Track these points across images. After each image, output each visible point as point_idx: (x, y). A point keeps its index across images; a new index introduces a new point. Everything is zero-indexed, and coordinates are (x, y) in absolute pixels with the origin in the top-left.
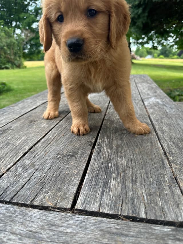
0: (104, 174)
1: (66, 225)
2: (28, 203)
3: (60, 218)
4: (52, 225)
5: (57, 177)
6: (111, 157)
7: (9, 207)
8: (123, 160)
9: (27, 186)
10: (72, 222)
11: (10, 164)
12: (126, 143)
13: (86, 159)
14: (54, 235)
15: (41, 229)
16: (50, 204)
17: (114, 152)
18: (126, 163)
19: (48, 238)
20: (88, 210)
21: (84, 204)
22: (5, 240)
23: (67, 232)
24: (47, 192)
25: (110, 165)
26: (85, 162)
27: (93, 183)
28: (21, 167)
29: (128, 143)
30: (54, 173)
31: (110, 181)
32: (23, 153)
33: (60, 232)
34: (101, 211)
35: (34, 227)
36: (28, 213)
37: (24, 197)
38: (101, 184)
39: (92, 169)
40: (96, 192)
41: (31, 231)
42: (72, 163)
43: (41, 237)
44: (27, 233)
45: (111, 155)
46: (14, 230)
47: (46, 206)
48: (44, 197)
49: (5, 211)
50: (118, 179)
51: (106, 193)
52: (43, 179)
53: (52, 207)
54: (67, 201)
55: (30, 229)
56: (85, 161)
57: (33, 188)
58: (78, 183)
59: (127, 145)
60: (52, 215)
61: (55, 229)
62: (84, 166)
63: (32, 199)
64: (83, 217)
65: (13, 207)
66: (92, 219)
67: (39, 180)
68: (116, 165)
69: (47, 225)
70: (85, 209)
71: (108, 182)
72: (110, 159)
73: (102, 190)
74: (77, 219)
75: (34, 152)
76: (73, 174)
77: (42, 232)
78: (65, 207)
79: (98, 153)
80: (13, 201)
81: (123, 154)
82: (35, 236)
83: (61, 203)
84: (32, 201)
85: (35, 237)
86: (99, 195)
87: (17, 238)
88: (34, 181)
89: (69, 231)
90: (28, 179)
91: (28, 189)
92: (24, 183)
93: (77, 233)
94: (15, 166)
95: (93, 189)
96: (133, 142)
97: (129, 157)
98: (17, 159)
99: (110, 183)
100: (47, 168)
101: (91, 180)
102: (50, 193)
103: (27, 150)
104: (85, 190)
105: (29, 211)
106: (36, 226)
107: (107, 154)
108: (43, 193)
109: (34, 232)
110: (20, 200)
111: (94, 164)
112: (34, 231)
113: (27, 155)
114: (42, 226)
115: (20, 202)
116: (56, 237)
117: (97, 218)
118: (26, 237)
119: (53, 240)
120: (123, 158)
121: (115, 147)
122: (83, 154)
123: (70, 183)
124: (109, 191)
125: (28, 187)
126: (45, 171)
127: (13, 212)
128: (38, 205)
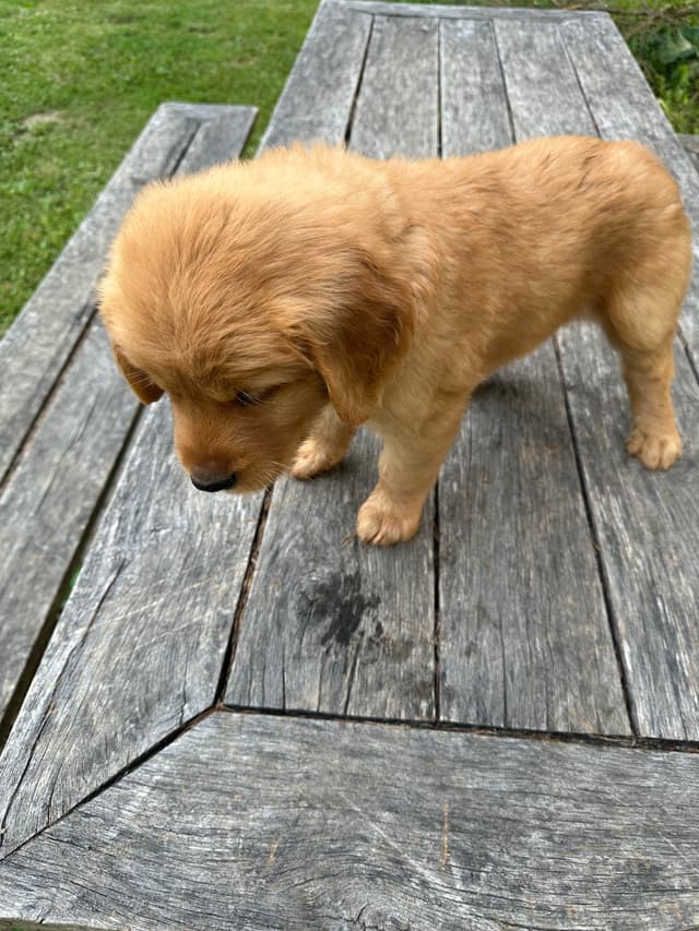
0: (659, 638)
1: (642, 773)
2: (544, 728)
3: (626, 760)
4: (617, 775)
5: (559, 649)
6: (651, 573)
7: (516, 743)
8: (683, 583)
9: (513, 681)
10: (649, 767)
11: (426, 611)
12: (668, 508)
13: (594, 584)
14: (630, 794)
15: (601, 784)
16: (588, 728)
17: (654, 555)
18: (691, 594)
19: (623, 800)
20: (667, 737)
21: (653, 723)
22: (552, 809)
23: (649, 787)
24: (563, 696)
25: (660, 604)
26: (599, 596)
27: (649, 667)
28: (459, 619)
29: (673, 511)
30: (546, 636)
31: (678, 658)
32: (428, 565)
33: (639, 787)
34: (690, 738)
35: (588, 782)
36: (561, 753)
37: (526, 714)
38: (664, 667)
39: (629, 623)
40: (662, 690)
41: (586, 790)
42: (570, 600)
43: (609, 800)
44: (582, 795)
45: (650, 567)
46: (557, 790)
47: (583, 732)
48: (566, 709)
49: (513, 752)
50: (691, 648)
51: (683, 691)
52: (534, 659)
53: (594, 735)
54: (617, 718)
55: (582, 785)
56: (597, 590)
57: (529, 688)
58: (615, 667)
59: (673, 518)
60: (608, 755)
61: (626, 782)
62: (604, 612)
63: (545, 716)
64: (666, 754)
65: (526, 744)
66: (683, 759)
67: (526, 660)
68: (675, 605)
69: (608, 775)
70: (661, 735)
71: (675, 659)
72: (654, 583)
73: (673, 683)
74: (655, 759)
75: (454, 562)
76: (592, 637)
77: (606, 789)
78: (620, 733)
79: (619, 562)
80: (513, 726)
81: (675, 558)
82: (598, 798)
83: (609, 725)
84: (548, 724)
85: (599, 801)
86: (670, 696)
87: (571, 805)
88: (518, 664)
89: (651, 783)
90: (501, 660)
91: (521, 691)
92: (499, 672)
93: (666, 786)
94: (443, 618)
95: (655, 683)
96: (685, 504)
97: (693, 570)
98: (432, 592)
99: (681, 662)
100: (522, 620)
101: (640, 657)
102: (570, 698)
103: (431, 554)
104: (640, 688)
105: (561, 748)
106: (590, 780)
107: (639, 562)
108: (557, 700)
109: (593, 791)
110: (524, 723)
111: (624, 603)
112: (592, 789)
113: (444, 573)
114: (601, 778)
115: (527, 727)
116: (634, 797)
117: (690, 755)
118: (583, 801)
119: (633, 804)
120: (681, 574)
121: (648, 535)
122: (582, 566)
123: (597, 667)
124: (687, 686)
125: (516, 681)
126: (523, 630)
127: (532, 753)
128: (566, 731)
